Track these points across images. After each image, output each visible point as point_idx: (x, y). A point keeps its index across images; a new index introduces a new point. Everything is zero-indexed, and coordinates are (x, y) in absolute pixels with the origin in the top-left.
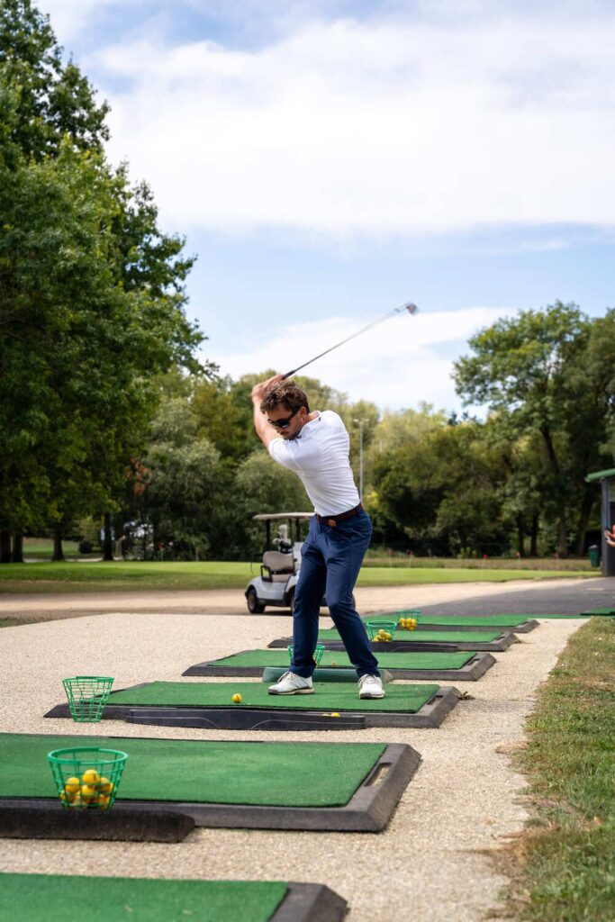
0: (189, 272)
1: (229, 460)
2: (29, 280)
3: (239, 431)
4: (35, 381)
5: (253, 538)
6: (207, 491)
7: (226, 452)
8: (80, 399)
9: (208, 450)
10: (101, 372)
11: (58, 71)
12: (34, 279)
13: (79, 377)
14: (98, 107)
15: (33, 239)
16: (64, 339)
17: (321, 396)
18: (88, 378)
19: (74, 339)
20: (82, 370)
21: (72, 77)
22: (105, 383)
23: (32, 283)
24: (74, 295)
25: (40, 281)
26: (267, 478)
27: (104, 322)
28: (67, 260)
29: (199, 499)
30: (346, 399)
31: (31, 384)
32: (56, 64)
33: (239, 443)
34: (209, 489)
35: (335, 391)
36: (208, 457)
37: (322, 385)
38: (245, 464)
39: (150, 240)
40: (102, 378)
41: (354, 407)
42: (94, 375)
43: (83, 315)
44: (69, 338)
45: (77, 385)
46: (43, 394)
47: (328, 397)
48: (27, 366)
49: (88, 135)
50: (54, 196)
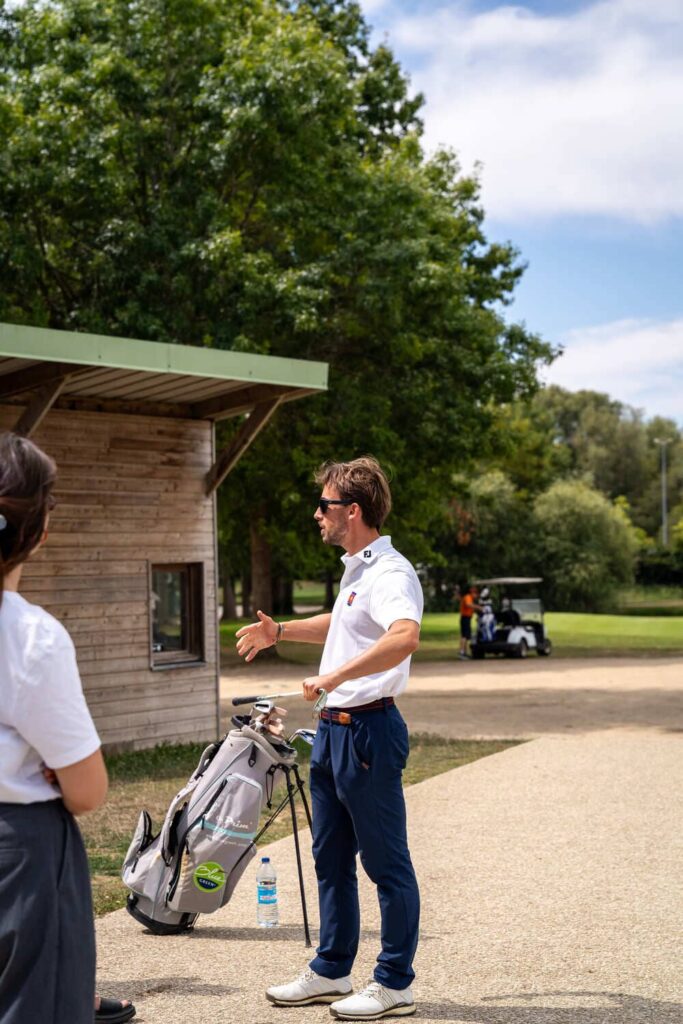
0: (518, 282)
1: (523, 493)
2: (376, 302)
3: (534, 460)
4: (377, 426)
5: (559, 581)
6: (502, 527)
7: (521, 482)
8: (432, 445)
9: (502, 484)
10: (458, 413)
11: (365, 53)
12: (382, 299)
13: (429, 420)
14: (410, 96)
15: (385, 250)
16: (409, 373)
17: (612, 413)
18: (442, 420)
19: (421, 372)
20: (433, 411)
21: (383, 60)
22: (463, 426)
23: (380, 305)
24: (425, 321)
25: (390, 303)
26: (572, 513)
27: (459, 351)
28: (429, 277)
29: (491, 537)
30: (641, 415)
31: (374, 429)
32: (363, 47)
33: (534, 473)
34: (503, 525)
35: (629, 407)
36: (502, 491)
37: (612, 399)
38: (543, 496)
39: (474, 248)
40: (459, 421)
41: (651, 425)
42: (448, 418)
43: (433, 343)
44: (415, 372)
45: (430, 429)
46: (388, 440)
47: (619, 413)
48: (367, 407)
49: (397, 128)
50: (407, 199)
